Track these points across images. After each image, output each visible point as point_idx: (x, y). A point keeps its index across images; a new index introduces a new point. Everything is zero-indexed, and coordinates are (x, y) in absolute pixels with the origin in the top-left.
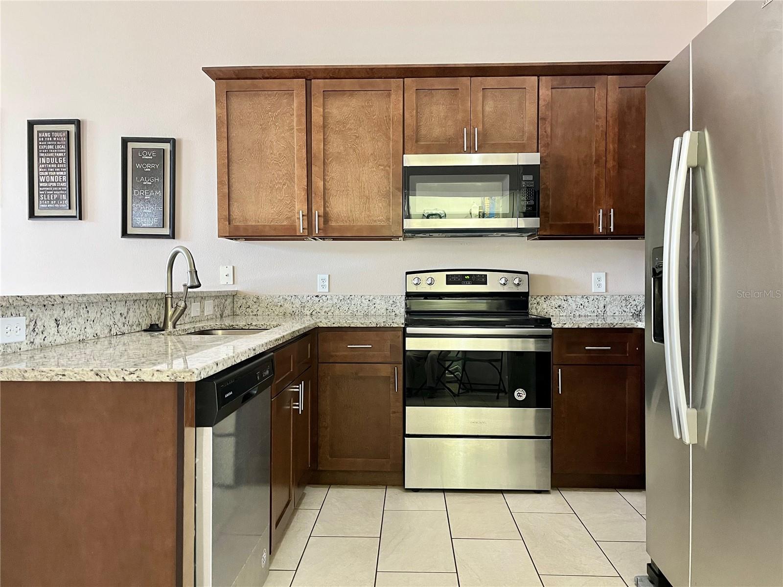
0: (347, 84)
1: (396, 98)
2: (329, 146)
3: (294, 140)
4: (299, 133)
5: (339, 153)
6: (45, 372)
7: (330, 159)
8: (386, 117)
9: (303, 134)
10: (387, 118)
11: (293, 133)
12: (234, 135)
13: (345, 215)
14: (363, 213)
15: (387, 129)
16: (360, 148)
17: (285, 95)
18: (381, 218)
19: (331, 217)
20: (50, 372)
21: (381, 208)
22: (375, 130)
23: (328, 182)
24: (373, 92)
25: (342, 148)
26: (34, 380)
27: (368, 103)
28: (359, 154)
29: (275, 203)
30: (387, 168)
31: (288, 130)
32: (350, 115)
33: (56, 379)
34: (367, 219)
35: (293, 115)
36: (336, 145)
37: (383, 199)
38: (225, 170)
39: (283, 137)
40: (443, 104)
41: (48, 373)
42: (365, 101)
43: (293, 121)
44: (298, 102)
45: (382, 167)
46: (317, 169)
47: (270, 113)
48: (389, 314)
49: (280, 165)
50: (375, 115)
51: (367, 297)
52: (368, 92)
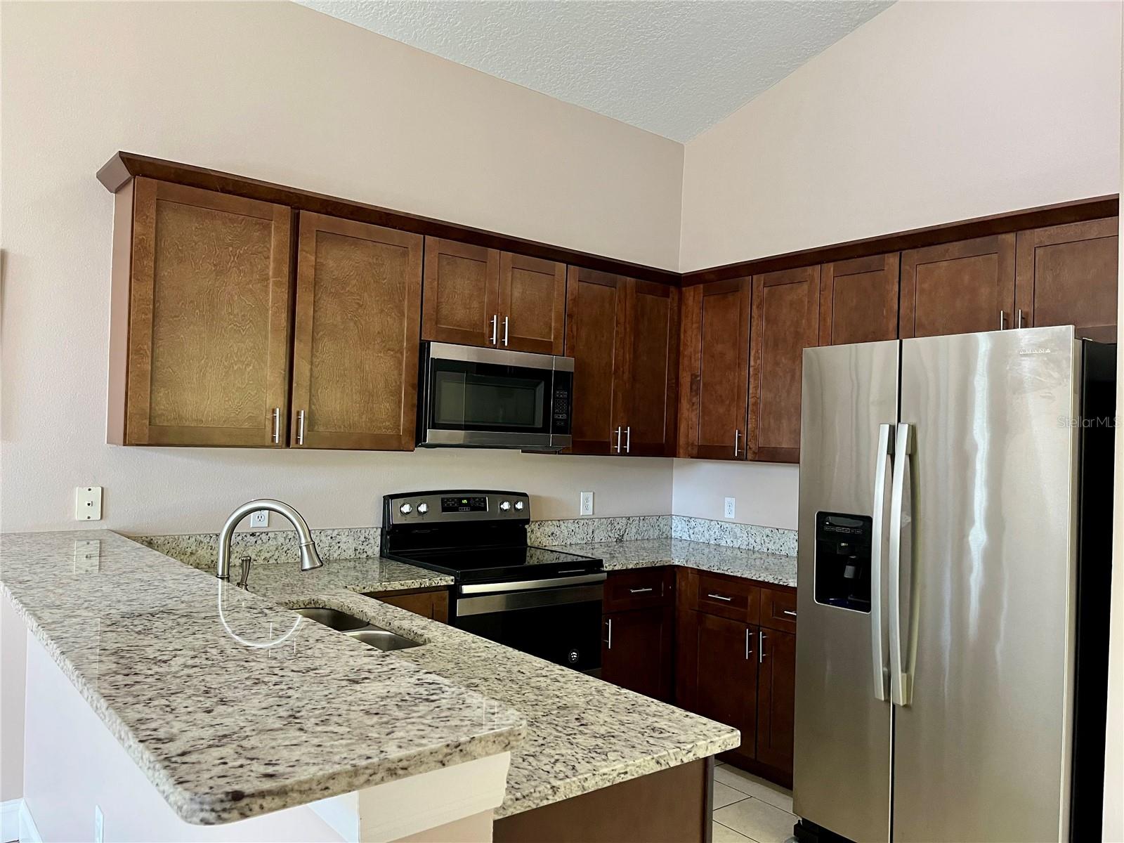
0: (352, 226)
1: (414, 259)
2: (320, 314)
3: (268, 295)
4: (279, 288)
5: (336, 326)
6: (606, 774)
7: (322, 333)
8: (399, 284)
9: (283, 290)
10: (401, 285)
11: (267, 286)
12: (166, 274)
13: (339, 418)
14: (364, 416)
15: (400, 301)
16: (363, 323)
17: (255, 224)
18: (387, 424)
19: (318, 420)
20: (612, 773)
21: (388, 410)
22: (384, 300)
23: (317, 367)
24: (384, 246)
25: (339, 318)
26: (596, 788)
27: (377, 259)
28: (362, 331)
29: (233, 392)
30: (399, 355)
31: (259, 280)
32: (352, 273)
33: (618, 780)
34: (369, 424)
35: (268, 258)
36: (331, 312)
37: (391, 398)
38: (146, 332)
39: (251, 290)
40: (468, 279)
41: (610, 774)
42: (373, 257)
43: (267, 267)
44: (277, 239)
45: (392, 353)
46: (302, 345)
47: (231, 249)
48: (358, 556)
49: (243, 334)
50: (385, 279)
51: (329, 532)
52: (377, 244)
